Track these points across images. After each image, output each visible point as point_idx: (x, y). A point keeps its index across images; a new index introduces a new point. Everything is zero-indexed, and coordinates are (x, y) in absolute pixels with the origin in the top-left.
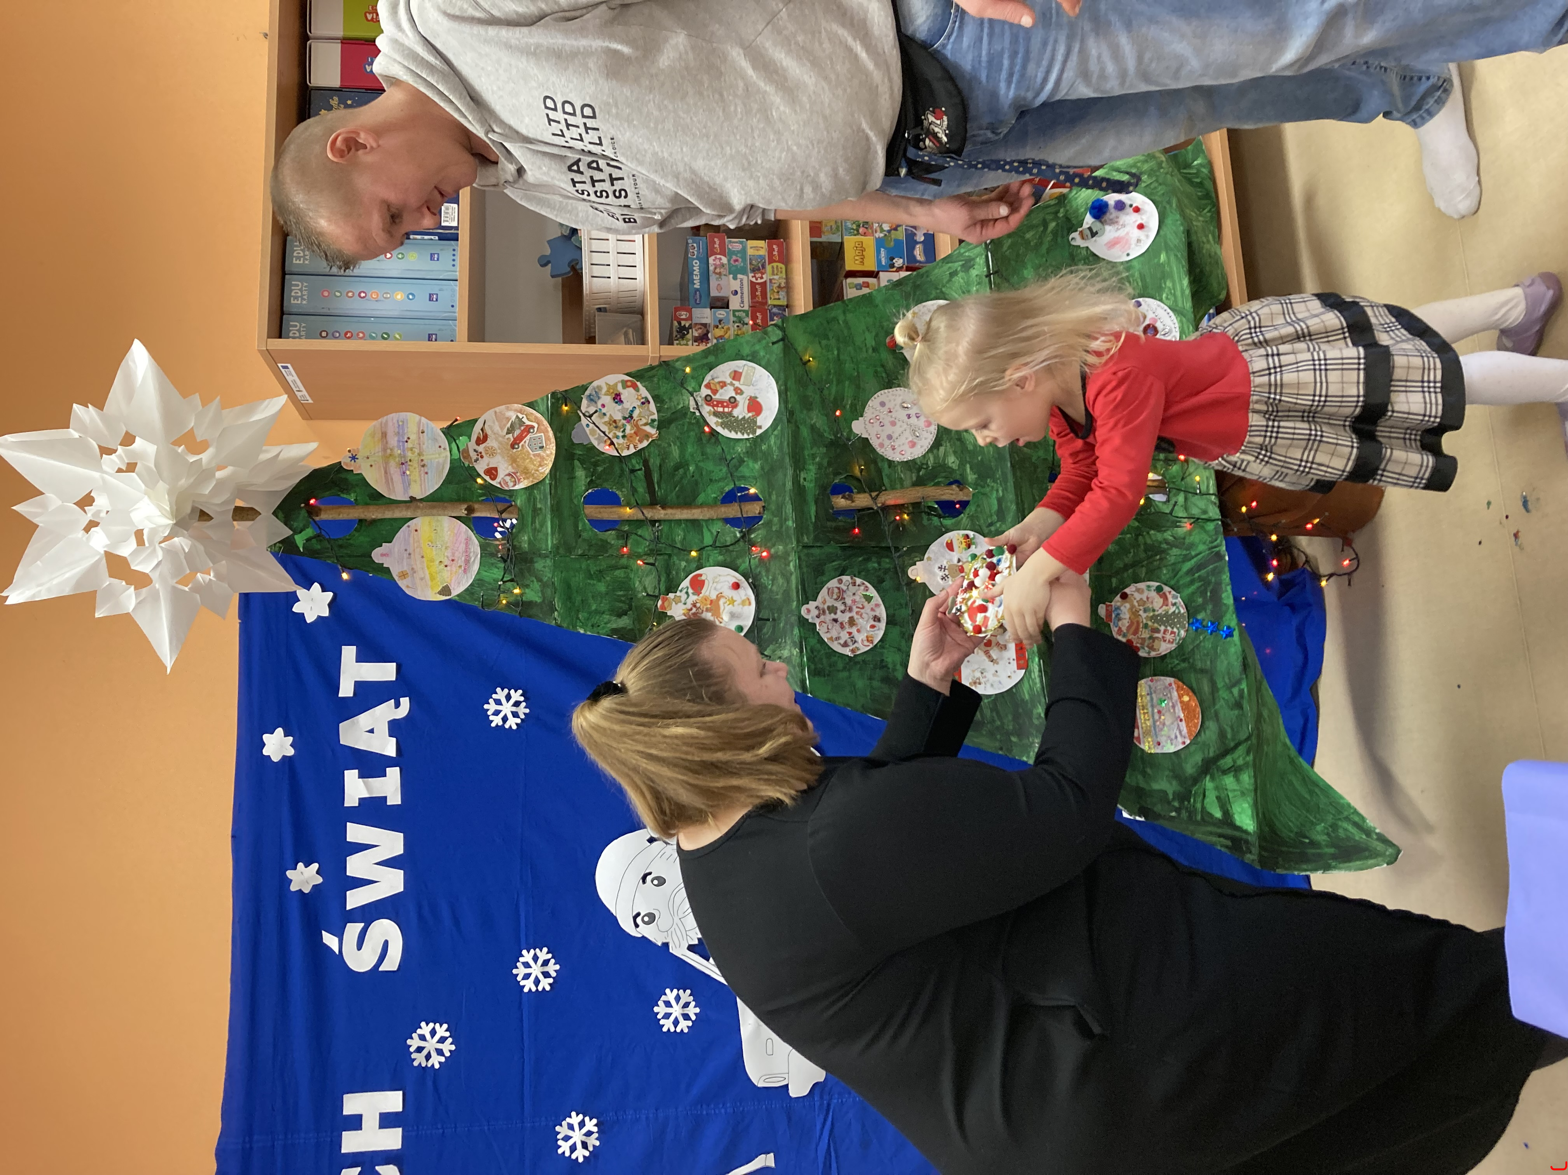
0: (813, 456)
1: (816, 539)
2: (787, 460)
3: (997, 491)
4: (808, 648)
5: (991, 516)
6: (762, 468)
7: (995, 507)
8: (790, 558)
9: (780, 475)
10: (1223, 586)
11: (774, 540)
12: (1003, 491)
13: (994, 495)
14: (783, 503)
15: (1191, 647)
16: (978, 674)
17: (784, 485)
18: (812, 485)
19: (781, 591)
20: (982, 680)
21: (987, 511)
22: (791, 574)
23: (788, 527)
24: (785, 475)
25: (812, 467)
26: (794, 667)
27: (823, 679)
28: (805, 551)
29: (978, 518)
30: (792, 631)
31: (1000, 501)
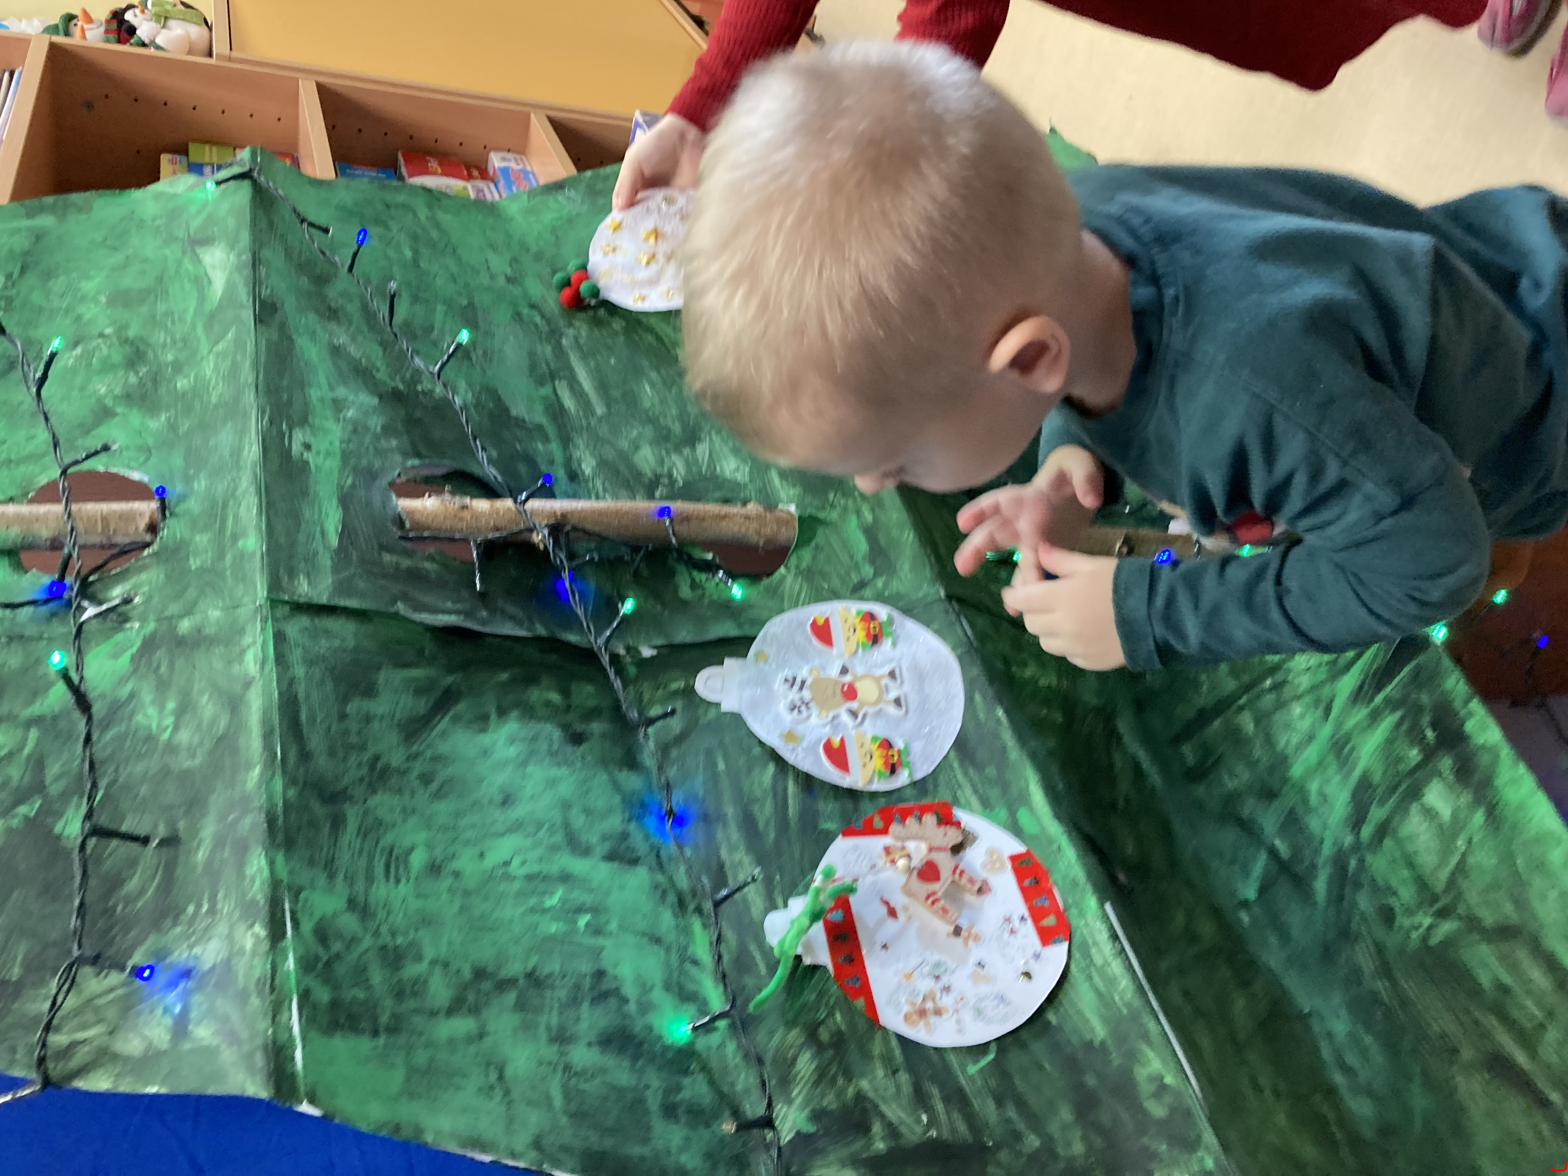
0: (338, 406)
1: (342, 588)
2: (250, 398)
3: (858, 513)
4: (307, 926)
5: (857, 567)
6: (172, 427)
7: (861, 545)
8: (247, 640)
9: (225, 437)
10: (1457, 704)
11: (192, 593)
12: (873, 510)
13: (853, 522)
14: (231, 495)
15: (1444, 875)
16: (925, 985)
17: (236, 453)
18: (333, 464)
19: (208, 744)
20: (946, 1001)
21: (844, 557)
22: (248, 684)
23: (242, 557)
24: (242, 433)
25: (330, 424)
26: (243, 997)
27: (364, 1044)
28: (304, 621)
29: (825, 576)
30: (241, 865)
31: (870, 533)
